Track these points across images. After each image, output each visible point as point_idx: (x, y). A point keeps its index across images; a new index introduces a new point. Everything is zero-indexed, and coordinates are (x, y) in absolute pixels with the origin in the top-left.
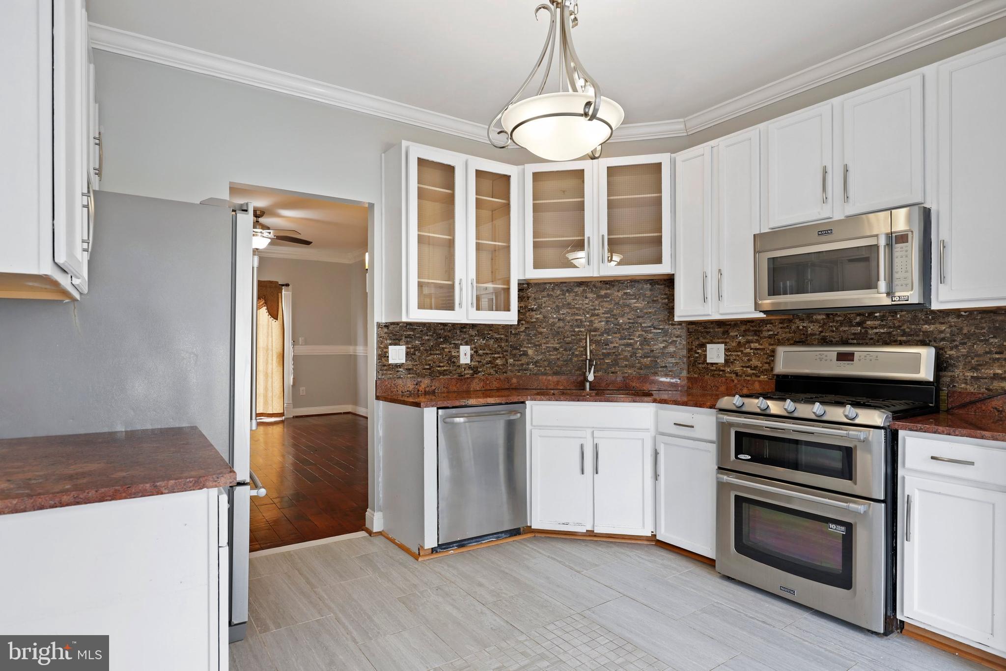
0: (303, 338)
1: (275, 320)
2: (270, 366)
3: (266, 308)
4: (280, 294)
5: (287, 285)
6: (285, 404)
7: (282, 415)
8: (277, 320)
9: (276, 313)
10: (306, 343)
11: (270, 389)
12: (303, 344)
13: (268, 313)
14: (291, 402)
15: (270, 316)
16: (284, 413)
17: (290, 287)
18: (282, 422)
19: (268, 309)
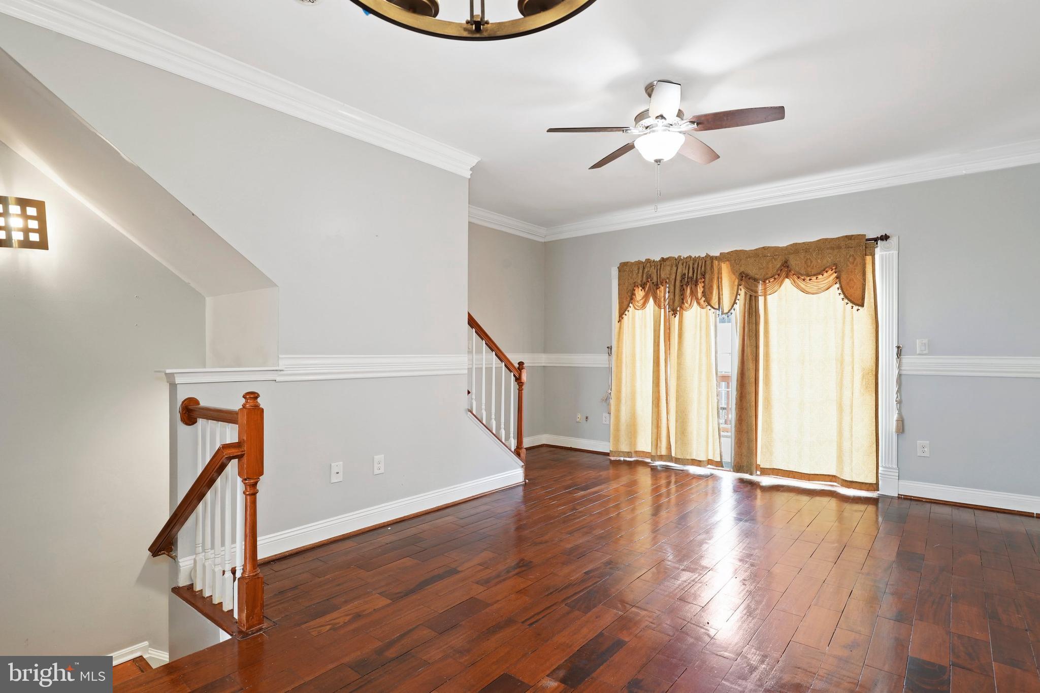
0: (925, 341)
1: (856, 308)
2: (847, 394)
3: (838, 285)
4: (869, 259)
5: (885, 238)
6: (880, 468)
7: (875, 487)
8: (862, 305)
9: (859, 292)
10: (932, 349)
11: (846, 434)
12: (924, 352)
13: (842, 296)
14: (895, 466)
15: (846, 301)
16: (877, 484)
17: (893, 241)
18: (874, 501)
19: (841, 288)
